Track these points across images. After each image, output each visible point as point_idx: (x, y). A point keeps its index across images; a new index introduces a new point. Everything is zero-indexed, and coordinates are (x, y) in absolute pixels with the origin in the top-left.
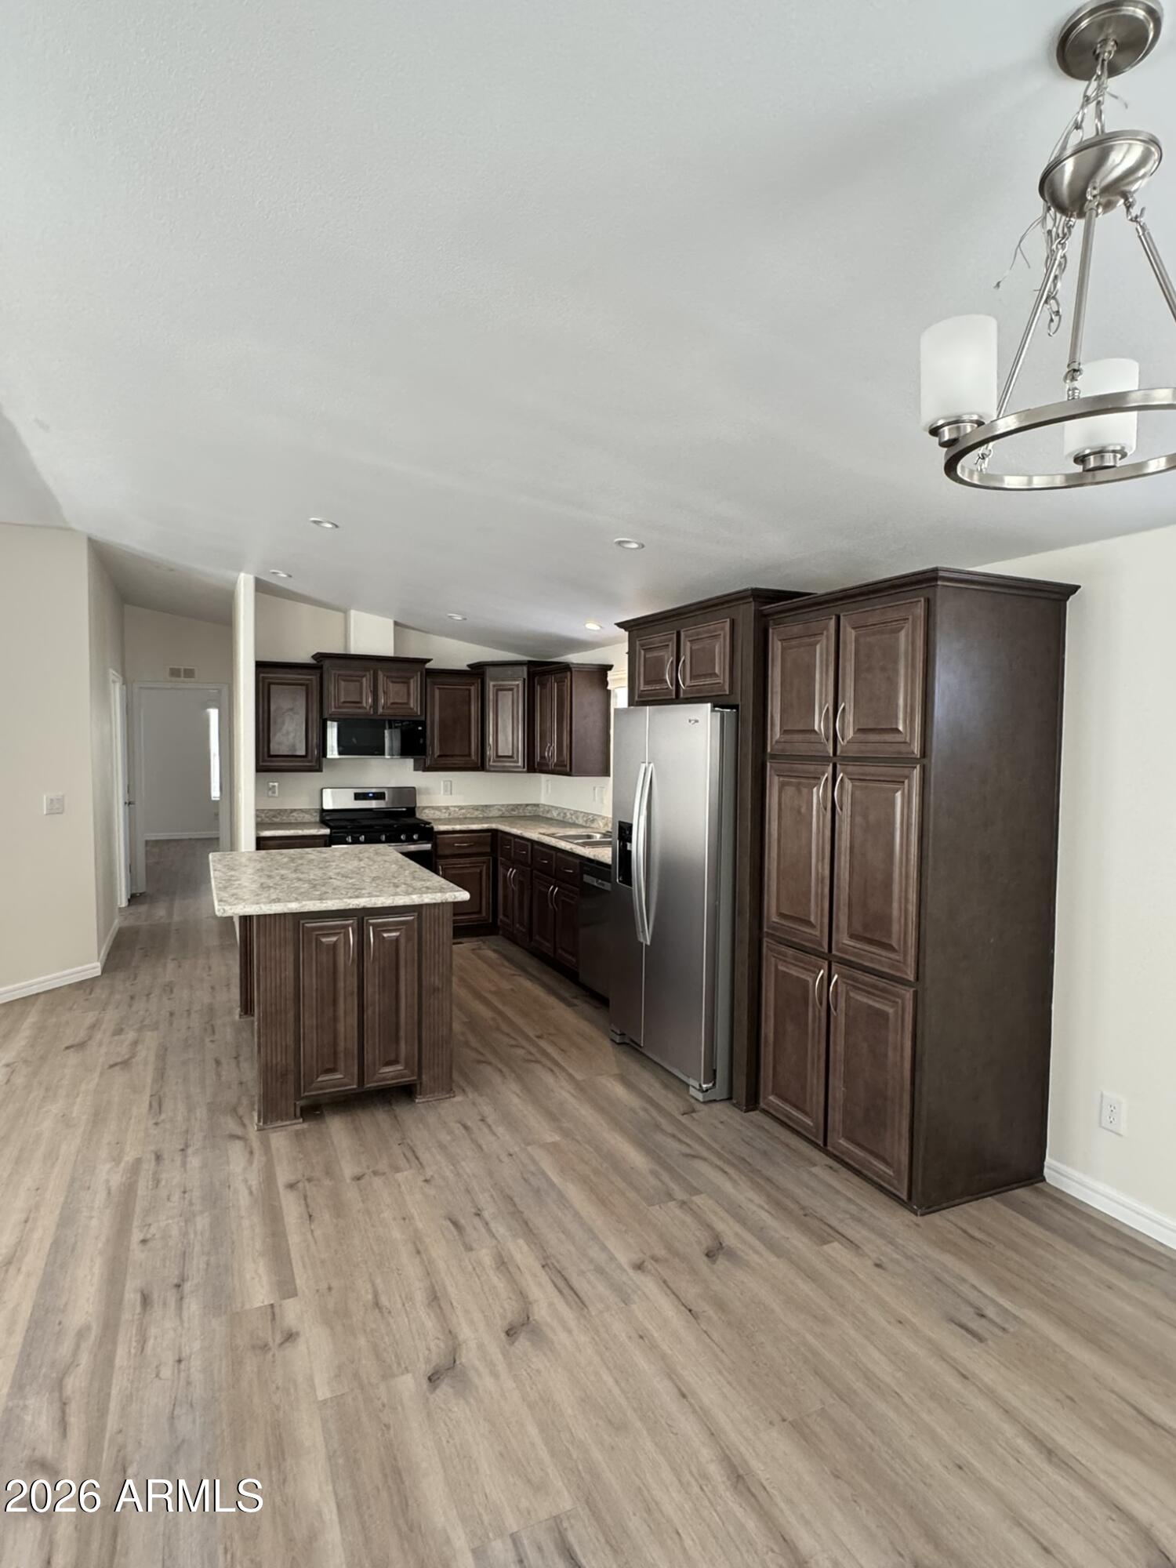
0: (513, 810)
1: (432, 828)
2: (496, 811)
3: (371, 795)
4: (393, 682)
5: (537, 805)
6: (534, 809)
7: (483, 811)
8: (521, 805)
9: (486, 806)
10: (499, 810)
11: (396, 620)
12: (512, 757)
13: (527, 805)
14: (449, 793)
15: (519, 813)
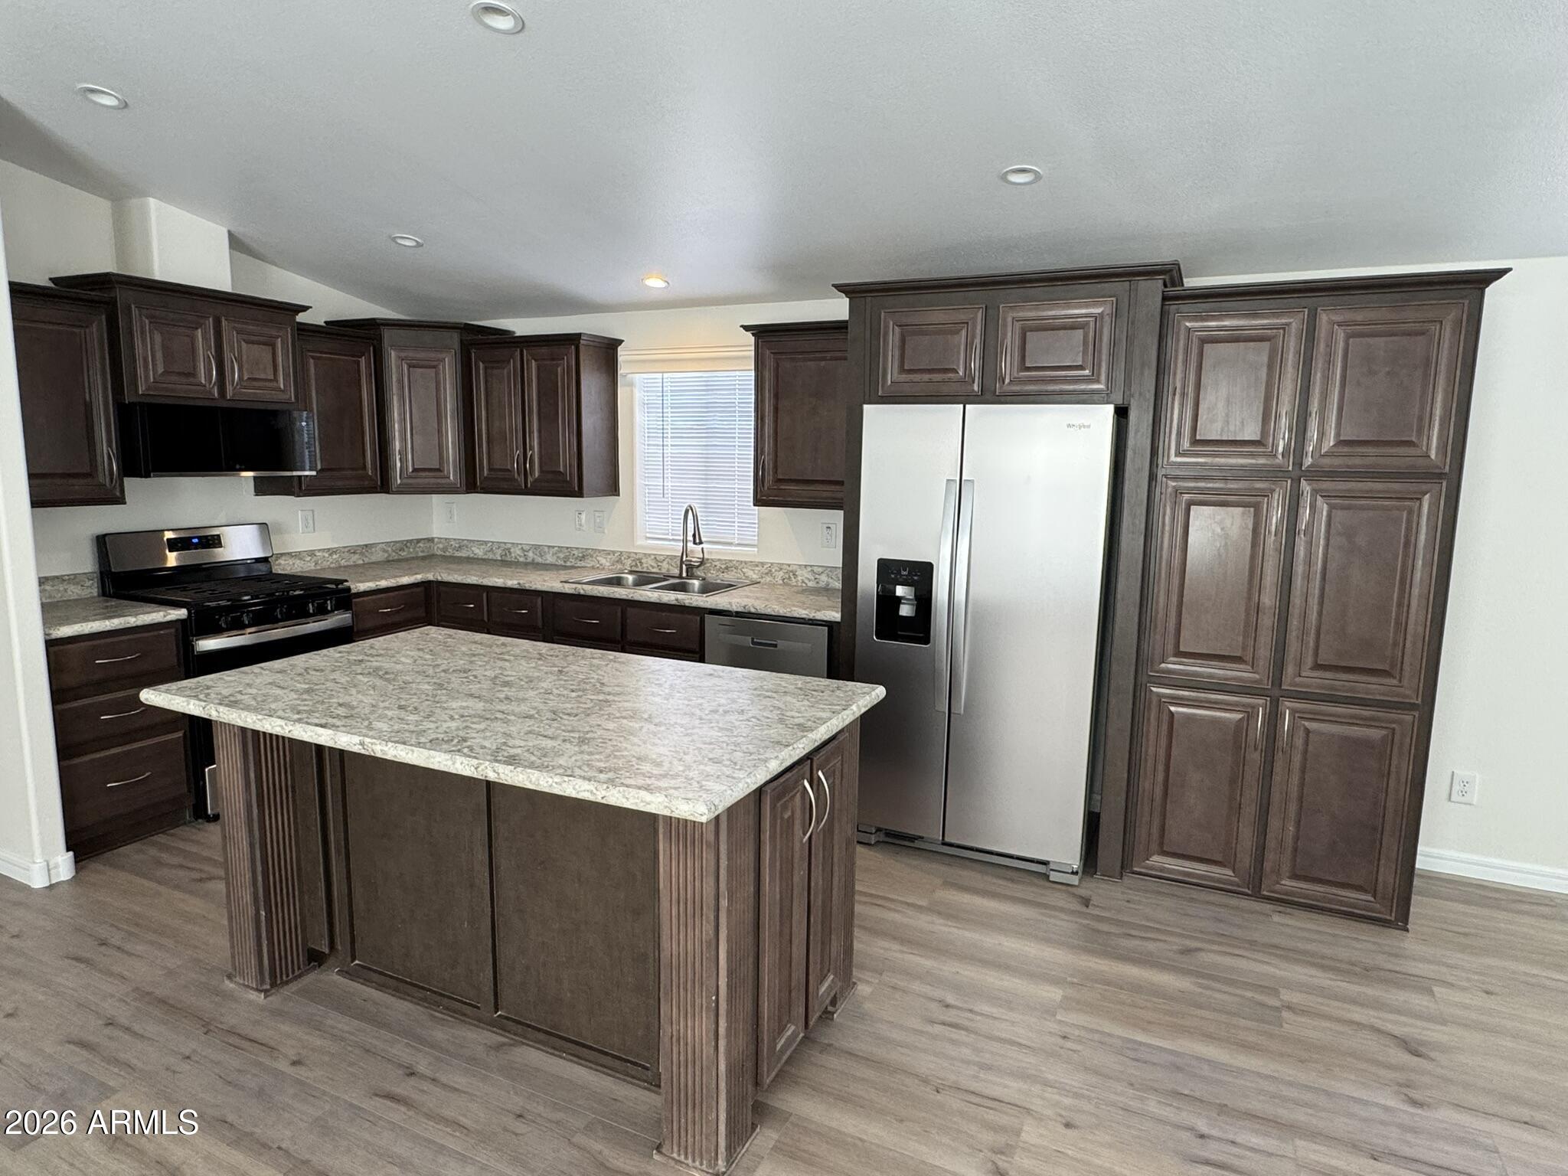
0: (402, 549)
1: (349, 589)
2: (381, 553)
3: (195, 541)
4: (247, 342)
5: (431, 540)
6: (428, 545)
7: (362, 554)
8: (411, 541)
9: (366, 546)
10: (385, 551)
11: (233, 230)
12: (439, 470)
13: (419, 541)
14: (311, 529)
15: (409, 553)
